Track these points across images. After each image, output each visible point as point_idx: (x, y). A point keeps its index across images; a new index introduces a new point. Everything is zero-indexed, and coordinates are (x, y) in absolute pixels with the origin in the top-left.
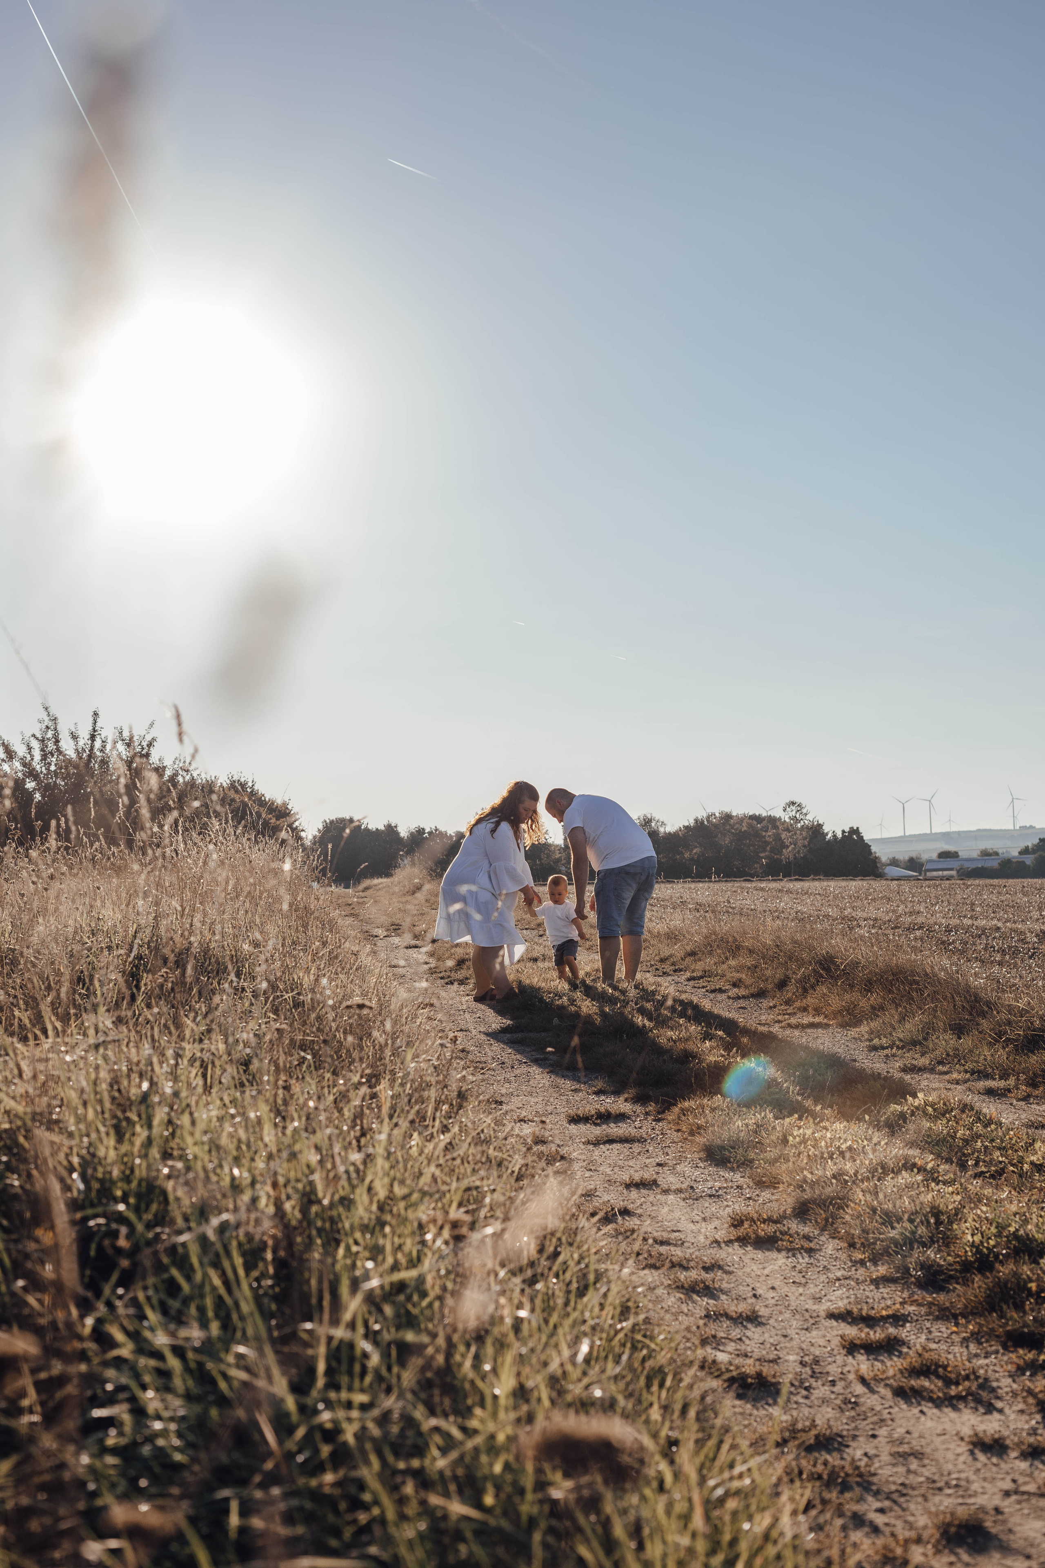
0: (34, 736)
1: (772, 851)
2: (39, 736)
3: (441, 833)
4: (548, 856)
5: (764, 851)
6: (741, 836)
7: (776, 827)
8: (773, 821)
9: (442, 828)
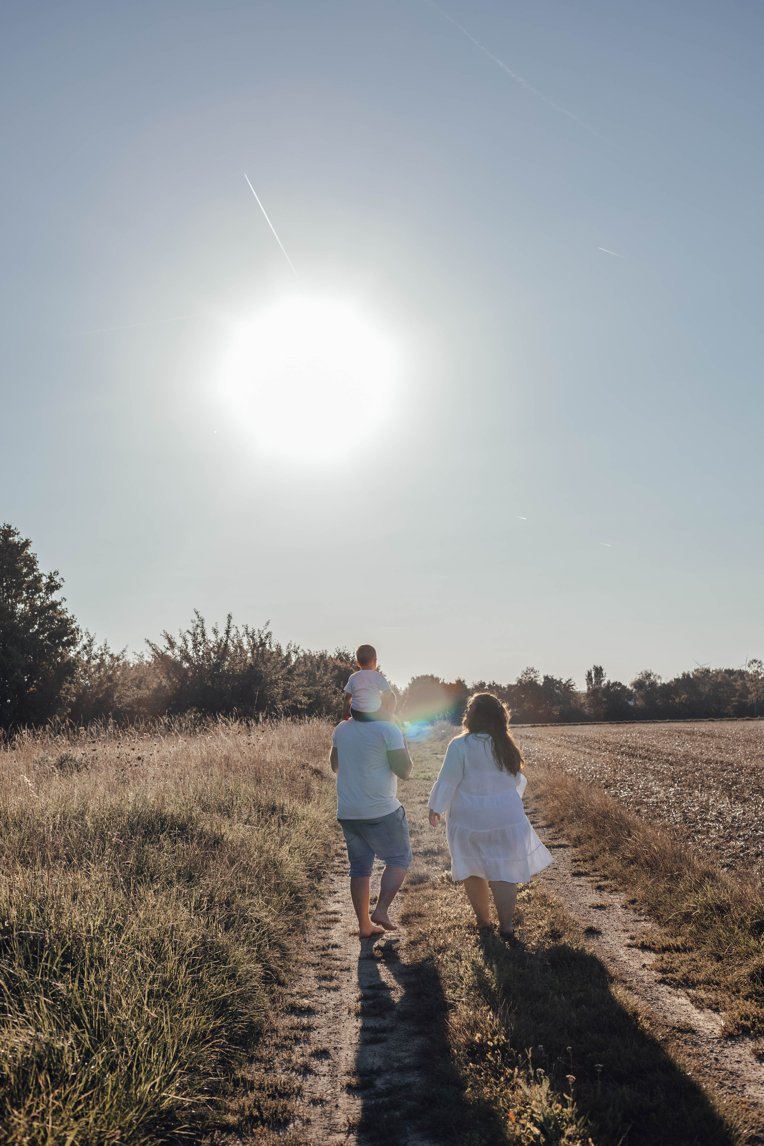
0: (188, 631)
1: (741, 696)
2: (192, 632)
3: (497, 686)
4: (576, 701)
5: (734, 696)
6: (718, 685)
7: (744, 679)
8: (742, 674)
9: (498, 683)
